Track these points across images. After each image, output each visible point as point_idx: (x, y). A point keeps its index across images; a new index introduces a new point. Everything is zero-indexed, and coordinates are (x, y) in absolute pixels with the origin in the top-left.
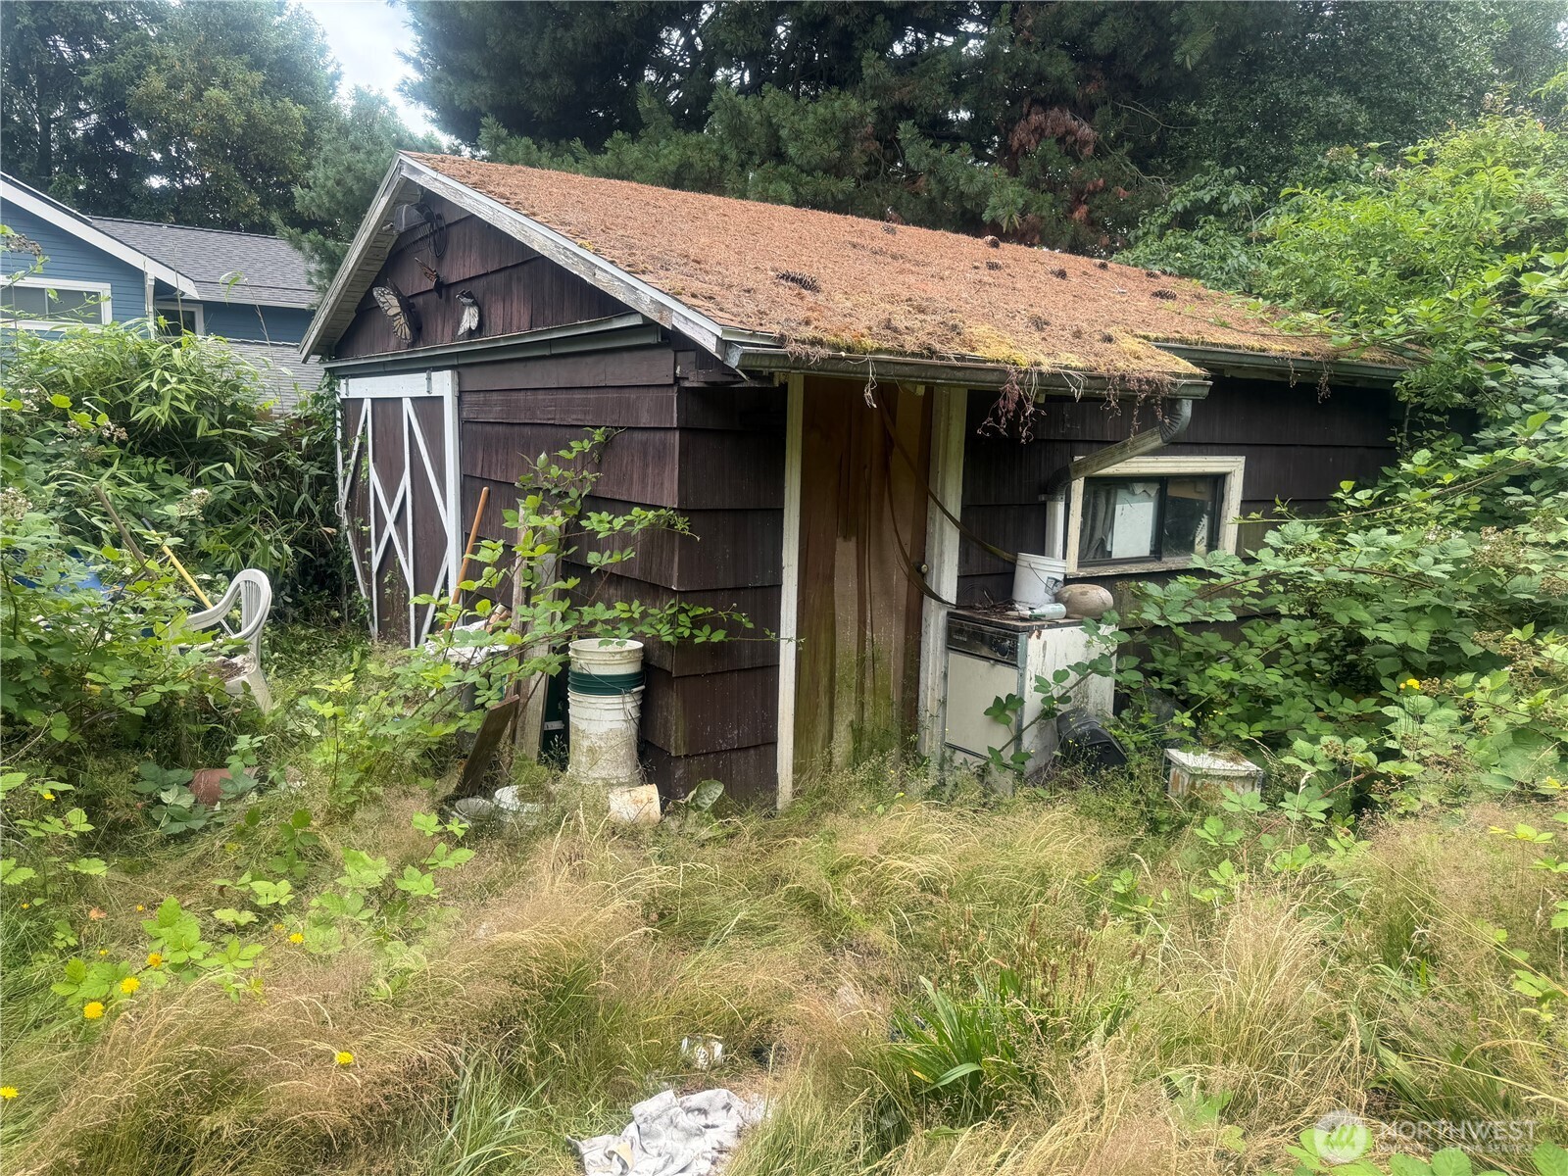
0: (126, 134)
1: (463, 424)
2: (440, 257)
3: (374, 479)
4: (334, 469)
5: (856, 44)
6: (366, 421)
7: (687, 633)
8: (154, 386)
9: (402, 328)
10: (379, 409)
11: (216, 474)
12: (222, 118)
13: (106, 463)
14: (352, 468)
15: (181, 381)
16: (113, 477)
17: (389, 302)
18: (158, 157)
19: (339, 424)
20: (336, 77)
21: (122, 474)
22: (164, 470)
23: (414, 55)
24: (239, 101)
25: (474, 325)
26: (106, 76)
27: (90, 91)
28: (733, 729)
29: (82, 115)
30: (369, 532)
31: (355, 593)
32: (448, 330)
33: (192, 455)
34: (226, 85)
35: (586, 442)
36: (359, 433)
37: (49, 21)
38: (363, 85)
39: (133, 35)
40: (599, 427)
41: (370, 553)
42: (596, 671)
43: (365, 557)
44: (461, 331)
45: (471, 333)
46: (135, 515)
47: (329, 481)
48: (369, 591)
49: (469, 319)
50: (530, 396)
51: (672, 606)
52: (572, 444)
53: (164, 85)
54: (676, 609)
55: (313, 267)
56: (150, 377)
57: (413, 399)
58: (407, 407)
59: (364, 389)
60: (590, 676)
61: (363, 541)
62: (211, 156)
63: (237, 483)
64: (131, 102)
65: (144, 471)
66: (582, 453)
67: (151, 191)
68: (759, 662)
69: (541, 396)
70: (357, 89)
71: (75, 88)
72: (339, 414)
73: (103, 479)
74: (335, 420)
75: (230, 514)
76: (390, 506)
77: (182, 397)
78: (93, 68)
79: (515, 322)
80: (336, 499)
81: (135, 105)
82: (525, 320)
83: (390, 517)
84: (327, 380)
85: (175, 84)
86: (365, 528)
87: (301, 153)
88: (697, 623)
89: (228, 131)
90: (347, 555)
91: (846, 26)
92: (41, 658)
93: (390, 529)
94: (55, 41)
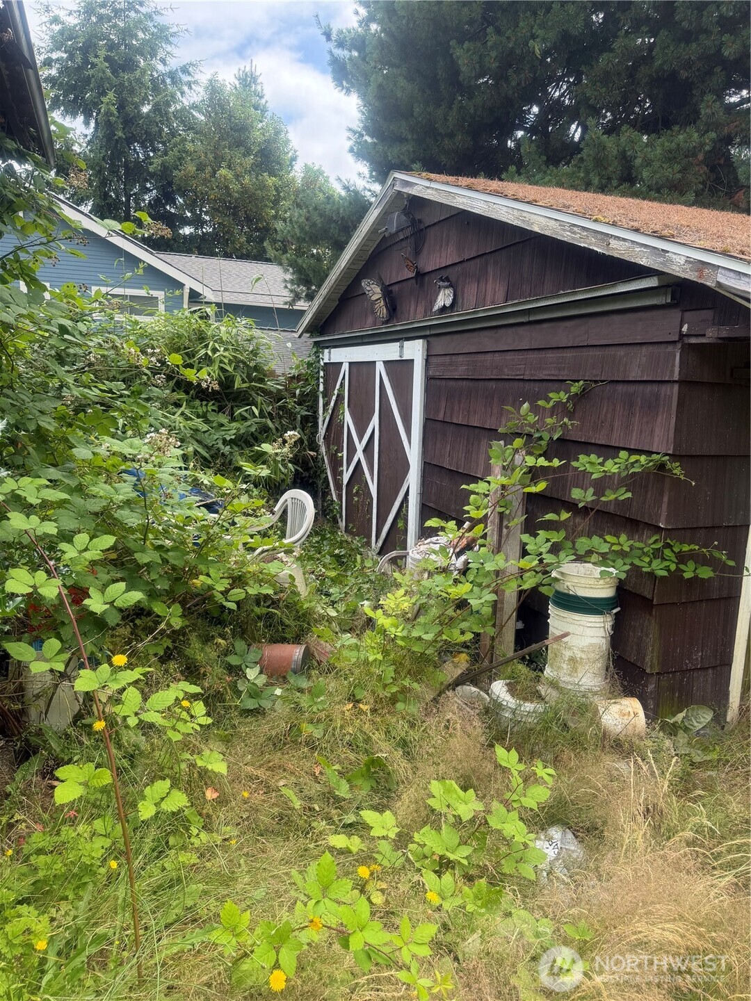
0: (172, 201)
1: (429, 380)
2: (417, 252)
3: (348, 419)
4: (316, 412)
5: (694, 92)
6: (344, 378)
7: (673, 567)
8: (210, 353)
9: (382, 310)
10: (354, 370)
11: (245, 414)
12: (227, 187)
13: (177, 405)
14: (330, 411)
15: (226, 350)
16: (182, 414)
17: (373, 290)
18: (189, 214)
19: (321, 380)
20: (294, 159)
21: (187, 412)
22: (213, 410)
23: (360, 130)
24: (237, 176)
25: (448, 303)
26: (163, 165)
27: (152, 175)
28: (698, 652)
29: (149, 190)
30: (342, 457)
31: (329, 498)
32: (421, 309)
33: (229, 401)
34: (229, 167)
35: (562, 394)
36: (338, 387)
37: (132, 133)
38: (309, 163)
39: (178, 139)
40: (578, 381)
41: (342, 471)
42: (582, 593)
43: (337, 474)
44: (436, 308)
45: (444, 309)
46: (197, 441)
47: (311, 420)
48: (340, 497)
49: (444, 298)
50: (497, 357)
51: (656, 541)
52: (551, 395)
53: (195, 168)
54: (662, 544)
55: (288, 277)
56: (206, 346)
57: (386, 363)
58: (380, 368)
59: (343, 356)
60: (576, 597)
61: (336, 463)
62: (220, 212)
63: (258, 420)
64: (176, 181)
65: (200, 411)
66: (558, 403)
67: (185, 237)
68: (725, 594)
69: (509, 356)
70: (306, 165)
71: (145, 174)
72: (322, 374)
73: (177, 415)
74: (318, 379)
75: (252, 440)
76: (360, 439)
77: (226, 361)
78: (155, 161)
79: (489, 298)
80: (317, 432)
81: (178, 182)
82: (501, 294)
83: (360, 447)
84: (315, 350)
85: (201, 168)
86: (340, 455)
87: (272, 208)
88: (682, 558)
89: (230, 195)
90: (324, 471)
91: (687, 78)
92: (165, 561)
93: (360, 455)
94: (135, 147)
